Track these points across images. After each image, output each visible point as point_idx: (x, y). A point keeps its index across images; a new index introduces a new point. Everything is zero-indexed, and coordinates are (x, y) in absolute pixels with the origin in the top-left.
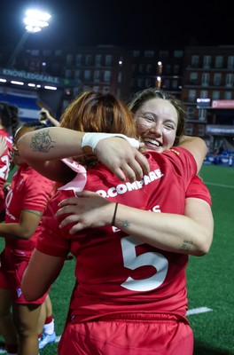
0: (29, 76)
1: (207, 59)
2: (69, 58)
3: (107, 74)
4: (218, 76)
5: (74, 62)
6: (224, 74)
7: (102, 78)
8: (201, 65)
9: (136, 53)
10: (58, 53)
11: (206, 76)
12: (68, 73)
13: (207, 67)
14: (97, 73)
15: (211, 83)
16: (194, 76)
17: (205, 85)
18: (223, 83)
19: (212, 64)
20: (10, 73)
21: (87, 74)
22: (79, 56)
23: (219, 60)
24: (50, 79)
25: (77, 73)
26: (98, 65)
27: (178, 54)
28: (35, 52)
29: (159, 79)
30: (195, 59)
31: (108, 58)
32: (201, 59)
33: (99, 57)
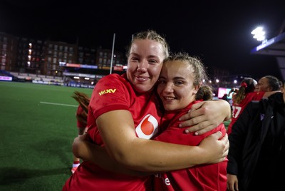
1: (56, 46)
4: (60, 53)
6: (63, 53)
8: (53, 48)
9: (18, 38)
11: (56, 53)
13: (56, 49)
15: (58, 55)
16: (50, 52)
17: (55, 56)
18: (63, 56)
19: (58, 49)
23: (61, 48)
27: (39, 42)
29: (30, 51)
30: (51, 46)
32: (53, 46)
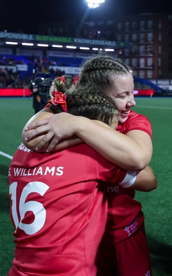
0: (94, 42)
2: (119, 25)
3: (150, 35)
5: (123, 28)
7: (146, 39)
10: (110, 22)
12: (119, 37)
14: (142, 36)
20: (80, 41)
21: (134, 37)
22: (127, 23)
24: (109, 43)
25: (127, 37)
26: (143, 29)
28: (92, 24)
31: (150, 23)
33: (142, 23)
